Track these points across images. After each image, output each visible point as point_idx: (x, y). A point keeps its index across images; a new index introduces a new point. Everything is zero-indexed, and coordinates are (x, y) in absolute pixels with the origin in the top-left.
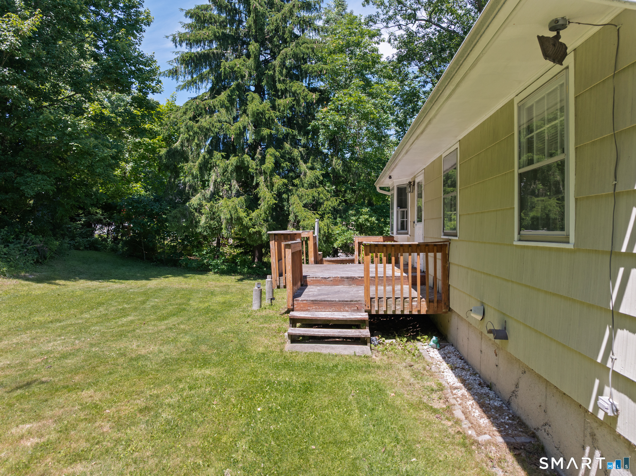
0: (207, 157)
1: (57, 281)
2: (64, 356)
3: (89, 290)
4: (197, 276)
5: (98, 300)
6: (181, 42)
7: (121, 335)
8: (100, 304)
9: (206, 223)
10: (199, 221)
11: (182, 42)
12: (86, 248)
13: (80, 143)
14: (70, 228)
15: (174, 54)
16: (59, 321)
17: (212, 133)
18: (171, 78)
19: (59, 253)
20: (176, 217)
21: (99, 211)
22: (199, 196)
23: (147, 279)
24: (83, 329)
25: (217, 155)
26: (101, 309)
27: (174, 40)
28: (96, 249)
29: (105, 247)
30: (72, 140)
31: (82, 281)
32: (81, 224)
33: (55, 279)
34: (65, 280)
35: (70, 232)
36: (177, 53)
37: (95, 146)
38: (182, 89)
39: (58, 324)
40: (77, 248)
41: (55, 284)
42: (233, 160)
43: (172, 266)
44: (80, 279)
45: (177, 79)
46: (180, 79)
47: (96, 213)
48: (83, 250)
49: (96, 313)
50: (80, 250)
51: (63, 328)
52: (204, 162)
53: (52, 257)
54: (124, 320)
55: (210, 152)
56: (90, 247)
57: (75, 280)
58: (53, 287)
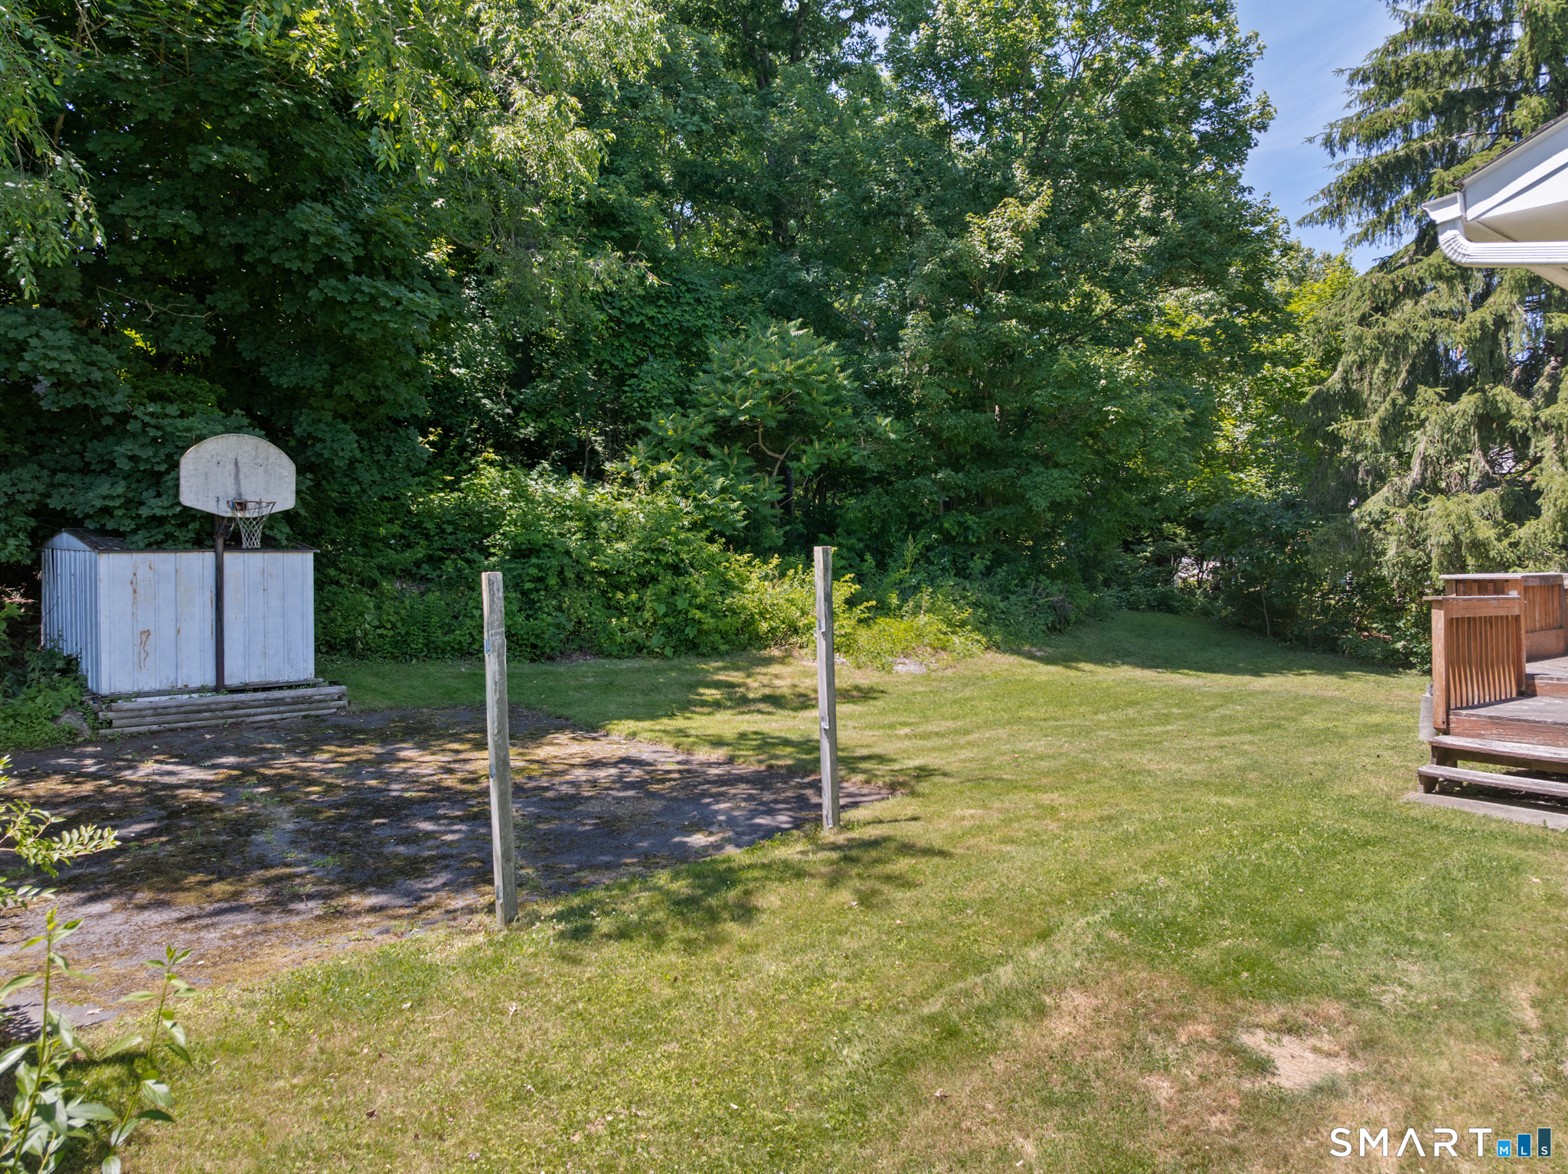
0: (1400, 401)
1: (1082, 665)
2: (1041, 758)
3: (1129, 681)
4: (1372, 677)
5: (1134, 698)
6: (1345, 140)
7: (1137, 745)
8: (1133, 703)
9: (1398, 554)
10: (1383, 553)
11: (1348, 141)
12: (1151, 608)
13: (1121, 406)
14: (1121, 566)
15: (1332, 169)
16: (1056, 719)
17: (1414, 342)
18: (1327, 225)
19: (1096, 613)
20: (1327, 542)
21: (1181, 531)
22: (1385, 491)
23: (1257, 673)
24: (1086, 732)
25: (1425, 393)
26: (1130, 711)
27: (1328, 143)
28: (1171, 610)
29: (1190, 606)
30: (1108, 401)
31: (1126, 667)
32: (1145, 558)
33: (1078, 660)
34: (1096, 663)
35: (1122, 573)
36: (1340, 165)
37: (1152, 407)
38: (1359, 242)
39: (1053, 723)
40: (1133, 607)
41: (1077, 669)
42: (1468, 402)
43: (1324, 651)
44: (1124, 663)
45: (1342, 225)
46: (1348, 224)
47: (1175, 534)
48: (1144, 611)
49: (1119, 715)
50: (1138, 609)
51: (1057, 728)
52: (1394, 414)
53: (1079, 622)
54: (1159, 729)
55: (1409, 390)
56: (1159, 605)
57: (1114, 665)
58: (1072, 673)
